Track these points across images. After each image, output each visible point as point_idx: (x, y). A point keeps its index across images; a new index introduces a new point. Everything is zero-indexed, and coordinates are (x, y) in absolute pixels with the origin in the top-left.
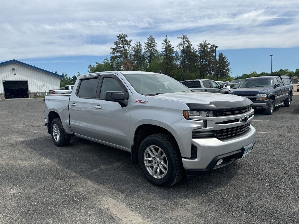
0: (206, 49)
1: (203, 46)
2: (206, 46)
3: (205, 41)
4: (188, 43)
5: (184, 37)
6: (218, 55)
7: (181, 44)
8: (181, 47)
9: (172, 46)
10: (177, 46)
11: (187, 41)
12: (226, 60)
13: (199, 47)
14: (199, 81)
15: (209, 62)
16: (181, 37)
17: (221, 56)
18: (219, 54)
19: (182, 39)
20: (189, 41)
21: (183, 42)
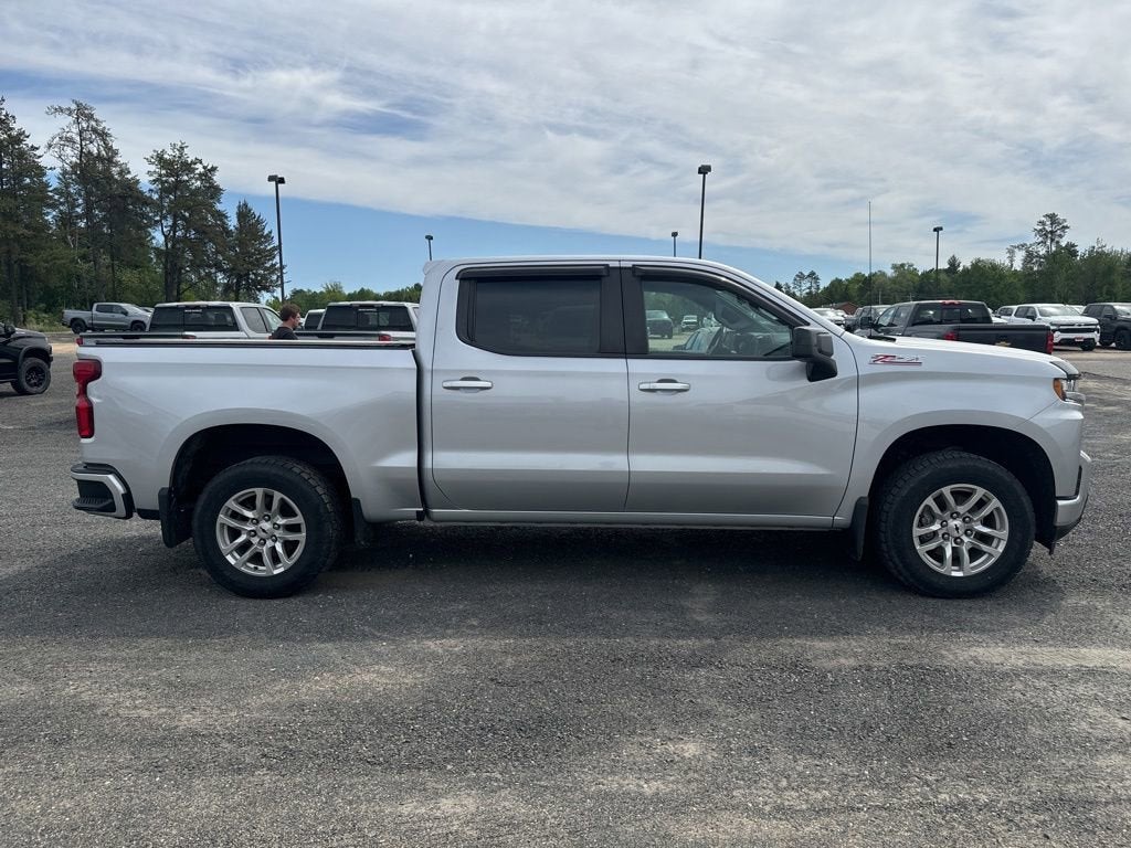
0: (186, 178)
1: (173, 168)
2: (188, 167)
3: (182, 148)
4: (104, 140)
5: (82, 113)
6: (236, 210)
7: (70, 140)
8: (68, 151)
9: (29, 142)
10: (50, 146)
11: (95, 131)
12: (266, 232)
13: (153, 168)
14: (230, 309)
15: (197, 231)
16: (64, 107)
17: (244, 213)
18: (239, 206)
19: (71, 119)
20: (107, 134)
21: (75, 130)
